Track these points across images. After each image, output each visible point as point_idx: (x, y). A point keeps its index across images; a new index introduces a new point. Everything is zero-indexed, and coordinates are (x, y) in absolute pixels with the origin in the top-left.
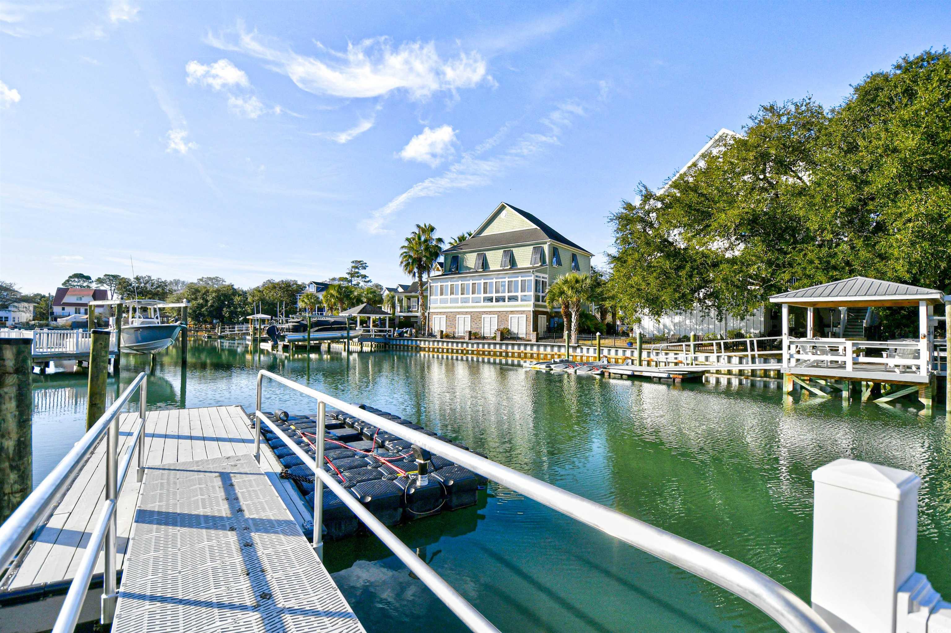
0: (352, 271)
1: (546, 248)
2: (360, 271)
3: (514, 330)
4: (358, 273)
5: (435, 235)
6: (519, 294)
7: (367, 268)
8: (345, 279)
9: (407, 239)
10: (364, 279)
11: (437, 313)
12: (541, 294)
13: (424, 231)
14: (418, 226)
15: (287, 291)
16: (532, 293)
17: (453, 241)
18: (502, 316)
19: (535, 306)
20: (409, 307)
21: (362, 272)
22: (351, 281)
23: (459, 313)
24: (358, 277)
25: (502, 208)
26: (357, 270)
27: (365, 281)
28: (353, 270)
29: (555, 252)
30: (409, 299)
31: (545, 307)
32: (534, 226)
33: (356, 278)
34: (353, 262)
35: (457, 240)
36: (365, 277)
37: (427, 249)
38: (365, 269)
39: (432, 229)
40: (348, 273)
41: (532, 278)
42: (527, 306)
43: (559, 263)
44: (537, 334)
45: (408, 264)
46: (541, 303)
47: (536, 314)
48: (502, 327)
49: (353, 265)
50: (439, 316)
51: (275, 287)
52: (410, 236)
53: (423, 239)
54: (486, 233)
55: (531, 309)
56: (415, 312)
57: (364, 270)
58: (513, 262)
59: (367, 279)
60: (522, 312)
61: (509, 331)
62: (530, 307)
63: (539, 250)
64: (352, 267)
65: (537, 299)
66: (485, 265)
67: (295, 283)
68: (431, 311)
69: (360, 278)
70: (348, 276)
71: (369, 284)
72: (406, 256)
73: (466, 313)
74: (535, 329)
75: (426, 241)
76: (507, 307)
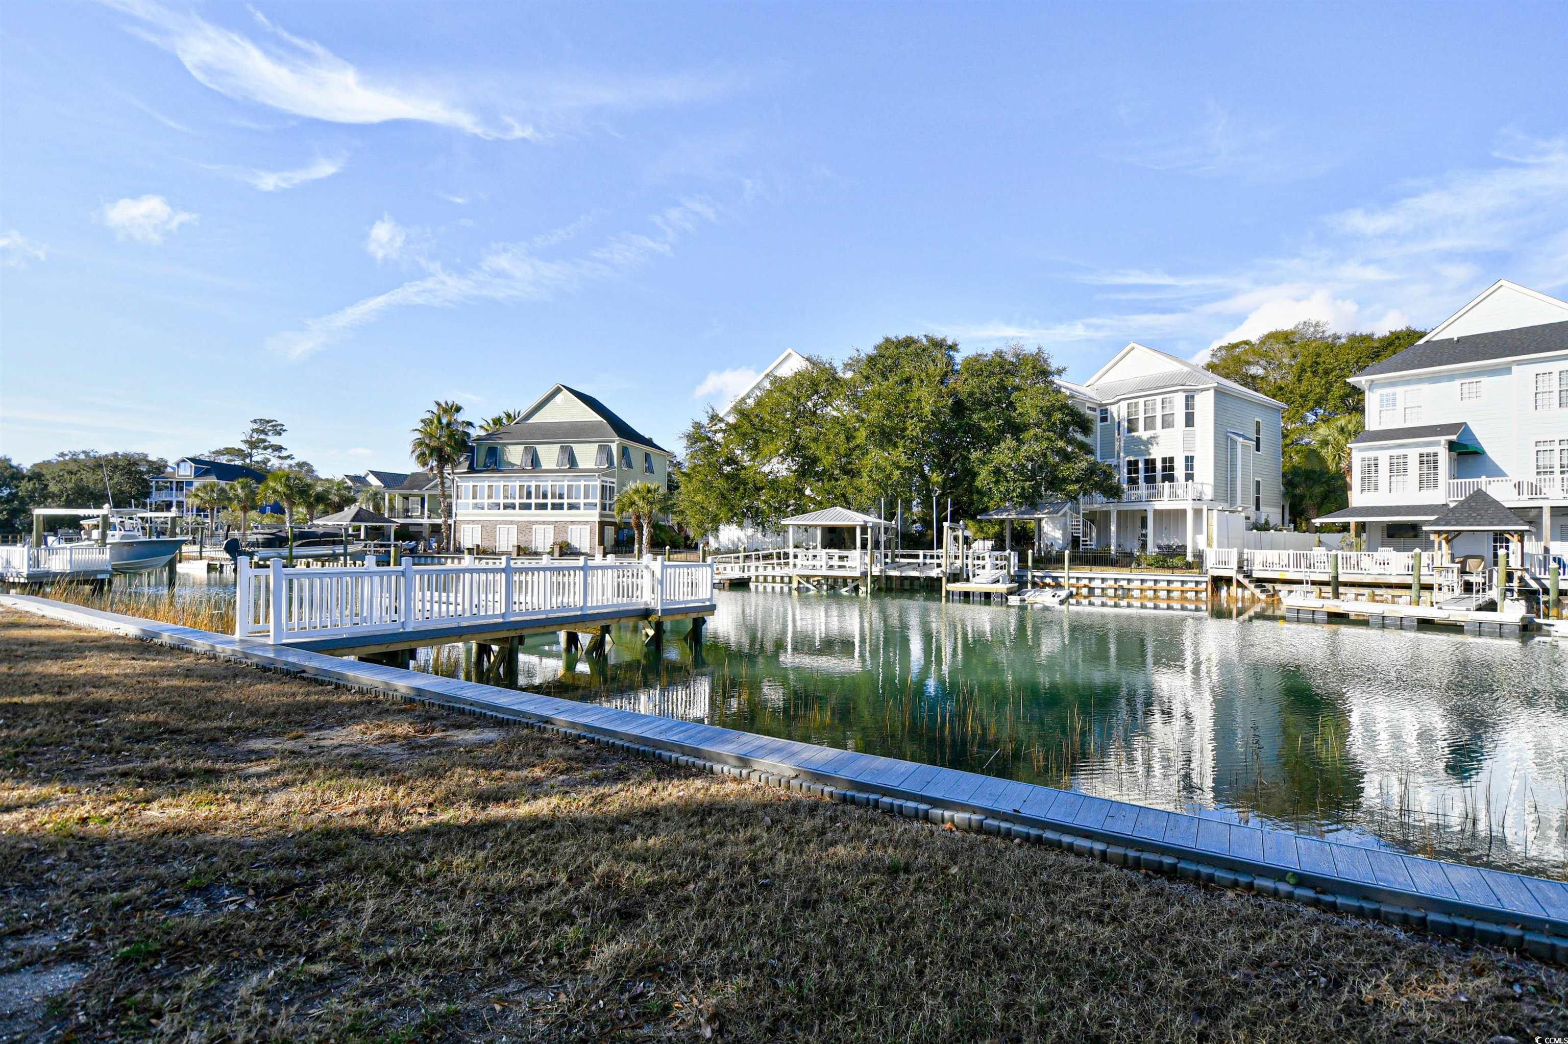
0: (251, 437)
1: (614, 447)
2: (268, 439)
3: (575, 543)
4: (264, 441)
5: (461, 417)
6: (582, 501)
7: (284, 434)
8: (239, 453)
9: (423, 421)
10: (277, 453)
11: (469, 522)
12: (608, 502)
13: (446, 411)
14: (438, 404)
15: (130, 473)
16: (597, 501)
17: (484, 424)
18: (560, 527)
19: (601, 515)
20: (407, 510)
21: (273, 440)
22: (251, 455)
23: (500, 522)
24: (265, 448)
25: (558, 391)
26: (262, 437)
27: (279, 457)
28: (255, 436)
29: (624, 452)
30: (407, 499)
31: (613, 516)
32: (599, 418)
33: (260, 451)
34: (255, 421)
35: (491, 423)
36: (279, 448)
37: (451, 436)
38: (280, 434)
39: (458, 409)
40: (246, 442)
41: (598, 483)
42: (591, 515)
43: (630, 465)
44: (605, 549)
45: (423, 454)
46: (607, 512)
47: (602, 525)
48: (560, 540)
49: (256, 426)
50: (471, 526)
51: (101, 466)
52: (428, 416)
53: (444, 421)
54: (535, 420)
55: (597, 519)
56: (417, 517)
57: (277, 437)
58: (572, 461)
59: (284, 454)
60: (586, 523)
61: (568, 545)
62: (594, 516)
63: (605, 450)
64: (253, 430)
65: (604, 507)
66: (535, 462)
67: (144, 458)
68: (458, 518)
69: (270, 450)
70: (244, 447)
71: (289, 461)
72: (420, 443)
73: (511, 522)
74: (601, 542)
75: (449, 424)
76: (565, 515)
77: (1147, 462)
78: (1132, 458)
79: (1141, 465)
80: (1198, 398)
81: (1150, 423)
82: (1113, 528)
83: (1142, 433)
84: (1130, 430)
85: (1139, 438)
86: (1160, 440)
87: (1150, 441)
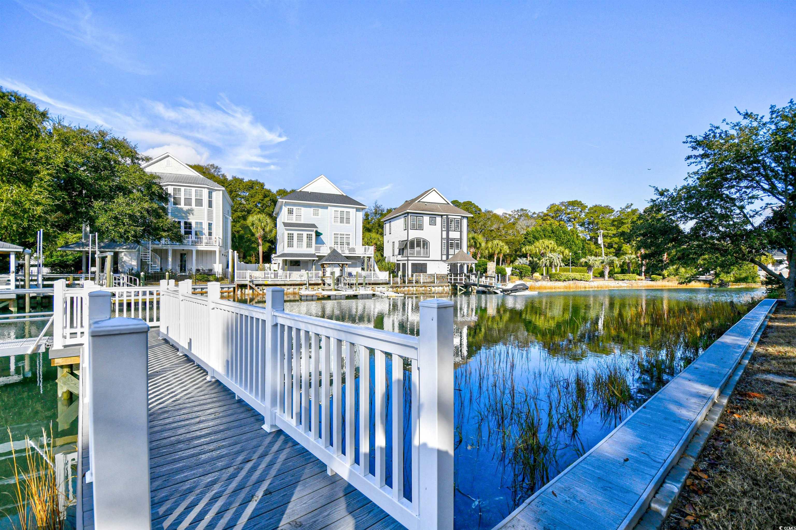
77: (186, 223)
78: (177, 220)
79: (182, 224)
80: (214, 194)
81: (188, 202)
82: (170, 259)
83: (182, 205)
84: (175, 203)
85: (181, 209)
86: (195, 213)
87: (190, 212)
